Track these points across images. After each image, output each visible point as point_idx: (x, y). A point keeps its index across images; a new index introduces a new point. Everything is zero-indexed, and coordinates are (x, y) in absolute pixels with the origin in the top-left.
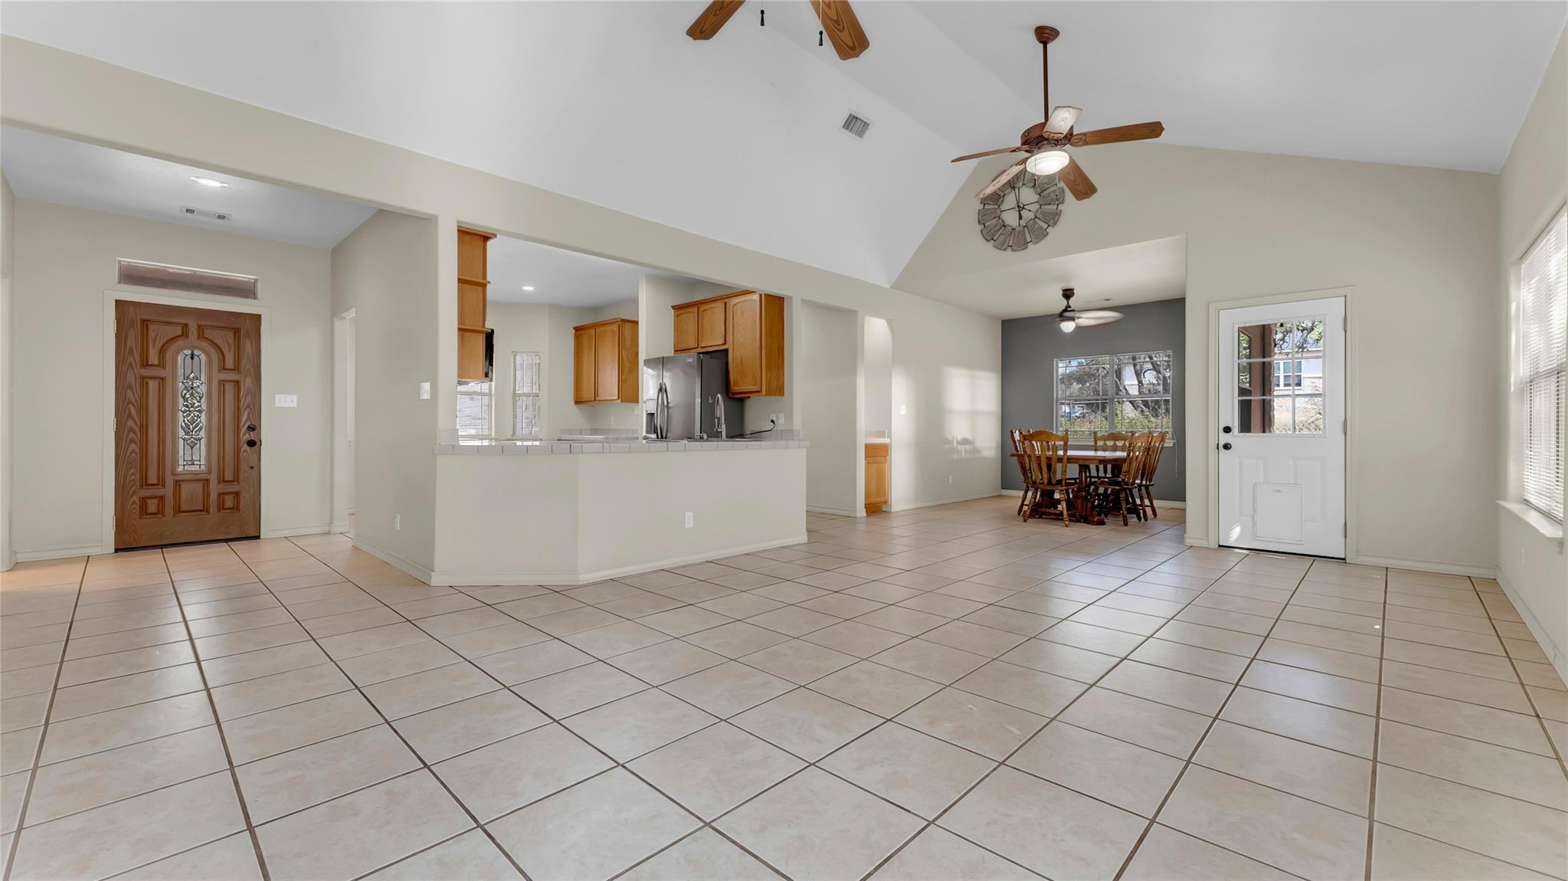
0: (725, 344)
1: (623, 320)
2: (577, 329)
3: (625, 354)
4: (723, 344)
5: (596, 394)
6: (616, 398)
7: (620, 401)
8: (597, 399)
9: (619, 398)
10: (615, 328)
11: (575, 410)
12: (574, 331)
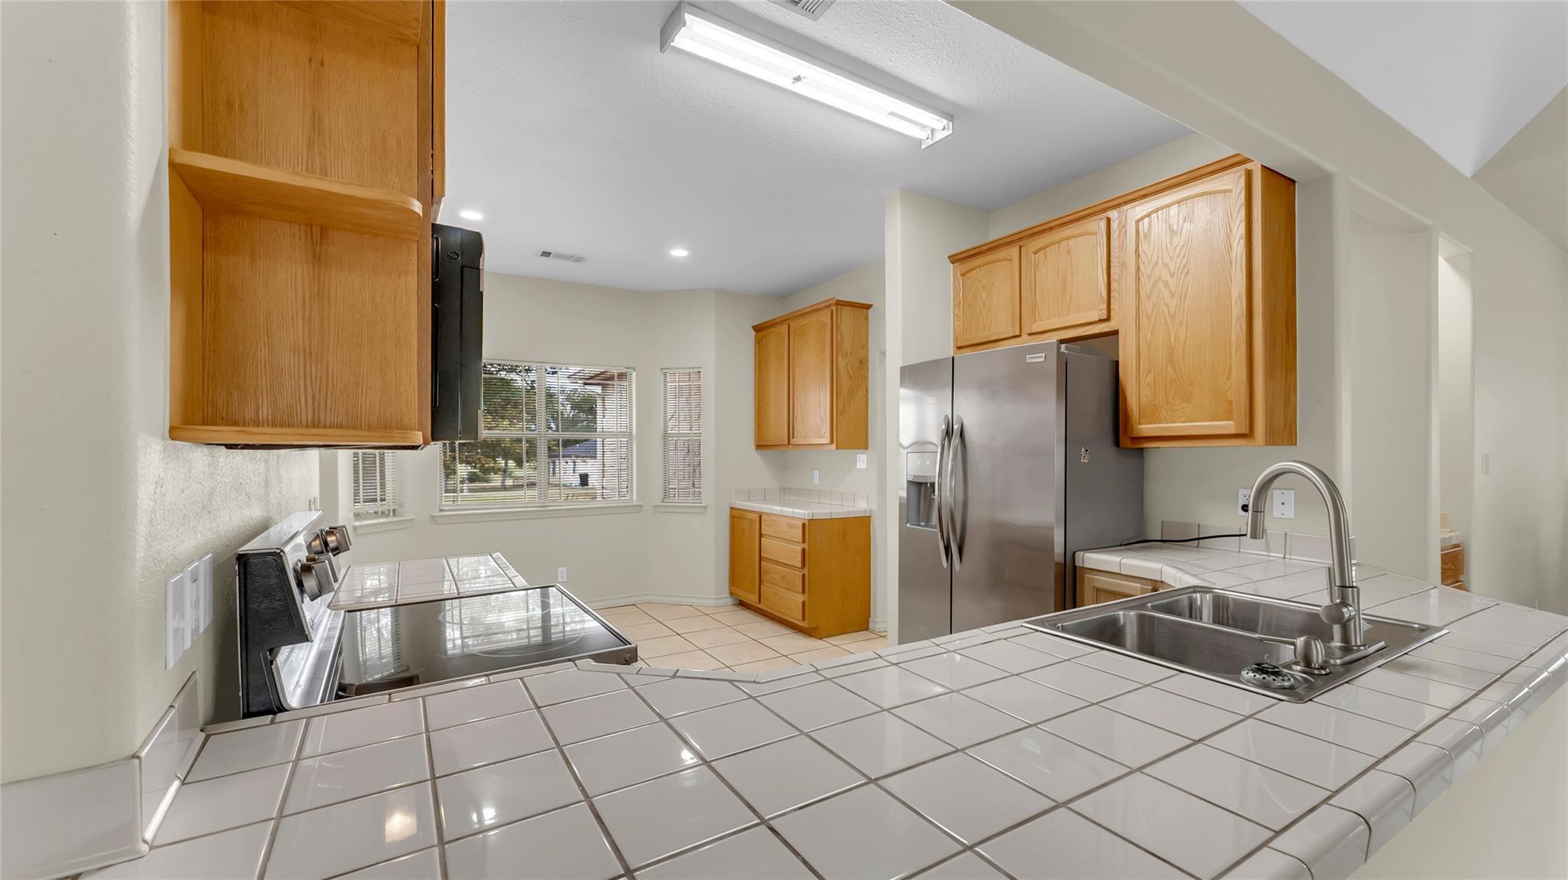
0: (1108, 319)
1: (840, 304)
2: (757, 329)
3: (842, 363)
4: (1101, 321)
5: (790, 433)
6: (827, 440)
7: (834, 446)
8: (793, 441)
9: (832, 442)
10: (825, 317)
11: (756, 458)
12: (754, 333)
